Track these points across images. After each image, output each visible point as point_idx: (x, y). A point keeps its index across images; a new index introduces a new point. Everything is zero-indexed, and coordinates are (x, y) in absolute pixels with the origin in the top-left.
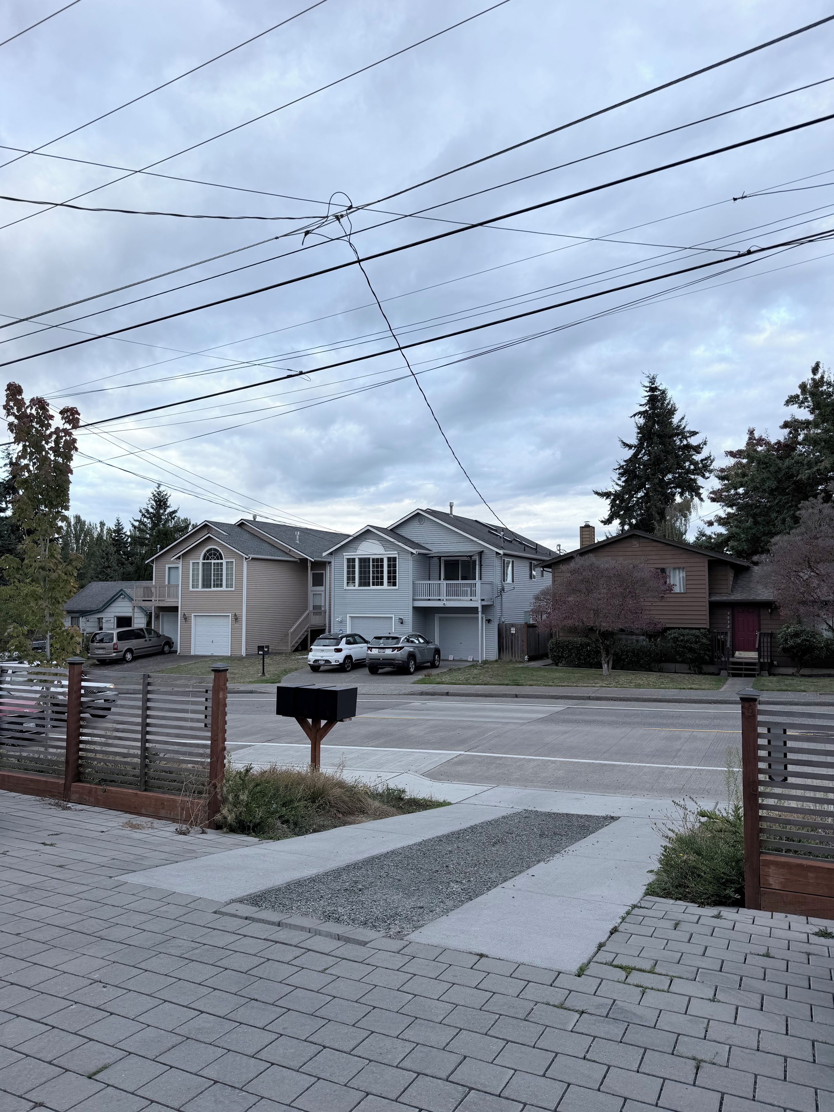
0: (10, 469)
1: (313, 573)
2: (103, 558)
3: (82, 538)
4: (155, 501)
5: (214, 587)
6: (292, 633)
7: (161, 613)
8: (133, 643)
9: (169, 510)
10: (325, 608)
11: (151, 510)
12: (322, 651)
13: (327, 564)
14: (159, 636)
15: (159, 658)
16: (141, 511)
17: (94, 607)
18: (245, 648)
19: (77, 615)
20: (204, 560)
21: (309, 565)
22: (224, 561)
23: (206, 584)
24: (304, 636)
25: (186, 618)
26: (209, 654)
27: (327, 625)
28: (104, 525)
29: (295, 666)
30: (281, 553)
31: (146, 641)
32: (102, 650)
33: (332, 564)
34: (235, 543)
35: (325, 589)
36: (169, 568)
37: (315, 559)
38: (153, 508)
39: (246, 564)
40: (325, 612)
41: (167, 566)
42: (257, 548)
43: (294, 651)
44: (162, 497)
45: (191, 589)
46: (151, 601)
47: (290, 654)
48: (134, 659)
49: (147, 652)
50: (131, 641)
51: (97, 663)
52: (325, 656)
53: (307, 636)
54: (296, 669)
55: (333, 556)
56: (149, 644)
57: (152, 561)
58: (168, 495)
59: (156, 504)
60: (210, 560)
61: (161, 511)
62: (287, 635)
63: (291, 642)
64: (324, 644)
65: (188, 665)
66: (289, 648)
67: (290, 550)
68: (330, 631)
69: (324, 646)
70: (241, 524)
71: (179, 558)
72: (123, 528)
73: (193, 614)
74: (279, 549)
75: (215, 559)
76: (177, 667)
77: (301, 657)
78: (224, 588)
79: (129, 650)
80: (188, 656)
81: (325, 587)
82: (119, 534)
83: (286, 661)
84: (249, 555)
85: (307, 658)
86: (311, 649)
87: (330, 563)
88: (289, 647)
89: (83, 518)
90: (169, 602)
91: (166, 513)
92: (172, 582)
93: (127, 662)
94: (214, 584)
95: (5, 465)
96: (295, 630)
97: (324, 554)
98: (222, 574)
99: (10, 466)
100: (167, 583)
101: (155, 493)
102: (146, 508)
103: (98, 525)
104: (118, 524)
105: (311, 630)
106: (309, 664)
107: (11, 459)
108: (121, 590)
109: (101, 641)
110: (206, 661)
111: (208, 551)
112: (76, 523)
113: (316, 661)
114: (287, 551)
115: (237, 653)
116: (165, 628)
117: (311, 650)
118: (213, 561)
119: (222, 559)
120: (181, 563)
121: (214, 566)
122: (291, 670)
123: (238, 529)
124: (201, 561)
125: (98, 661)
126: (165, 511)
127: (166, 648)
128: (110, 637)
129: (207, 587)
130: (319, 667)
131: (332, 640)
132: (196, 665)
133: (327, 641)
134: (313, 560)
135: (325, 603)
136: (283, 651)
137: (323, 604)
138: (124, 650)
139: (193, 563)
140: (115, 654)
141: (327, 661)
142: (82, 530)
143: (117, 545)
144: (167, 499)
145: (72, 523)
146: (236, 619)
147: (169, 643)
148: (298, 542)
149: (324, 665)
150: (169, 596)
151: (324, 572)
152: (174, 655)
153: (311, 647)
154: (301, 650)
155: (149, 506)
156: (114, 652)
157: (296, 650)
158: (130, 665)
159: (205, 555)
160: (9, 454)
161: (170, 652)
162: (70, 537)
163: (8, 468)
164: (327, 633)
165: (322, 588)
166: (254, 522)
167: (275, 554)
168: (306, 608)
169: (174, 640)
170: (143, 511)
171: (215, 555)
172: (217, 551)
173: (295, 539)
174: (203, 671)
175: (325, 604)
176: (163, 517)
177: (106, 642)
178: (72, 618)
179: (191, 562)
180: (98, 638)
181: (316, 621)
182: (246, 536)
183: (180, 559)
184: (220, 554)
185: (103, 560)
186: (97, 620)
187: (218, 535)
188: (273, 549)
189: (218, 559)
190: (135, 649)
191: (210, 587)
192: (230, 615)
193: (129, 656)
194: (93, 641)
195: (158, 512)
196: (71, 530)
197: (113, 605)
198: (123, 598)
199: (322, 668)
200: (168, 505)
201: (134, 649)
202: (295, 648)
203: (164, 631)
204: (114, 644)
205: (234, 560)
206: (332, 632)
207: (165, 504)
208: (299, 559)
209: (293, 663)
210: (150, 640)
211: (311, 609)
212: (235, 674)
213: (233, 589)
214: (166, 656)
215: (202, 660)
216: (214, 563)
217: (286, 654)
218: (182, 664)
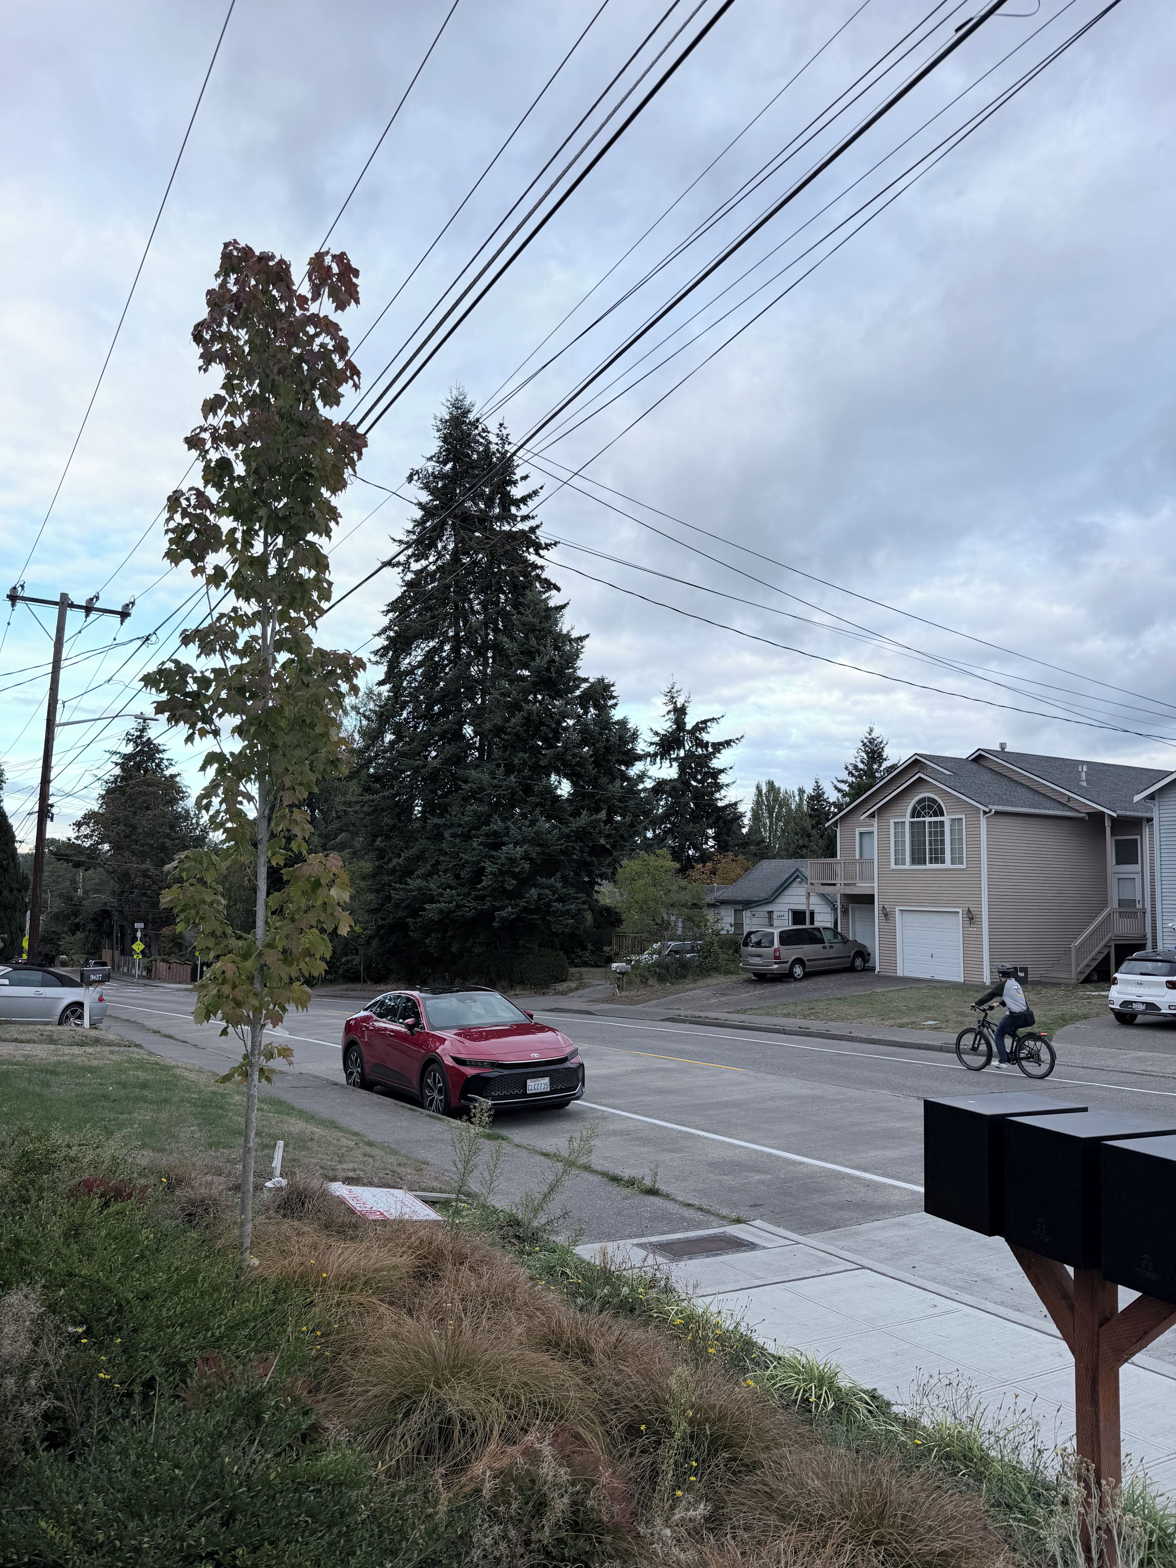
0: (674, 717)
1: (1116, 841)
2: (797, 834)
3: (776, 810)
4: (867, 753)
5: (931, 863)
6: (1078, 949)
7: (850, 905)
8: (806, 951)
9: (885, 764)
10: (1143, 904)
11: (861, 766)
12: (1140, 984)
13: (1144, 823)
14: (845, 941)
15: (845, 977)
16: (846, 768)
17: (763, 895)
18: (988, 971)
19: (740, 907)
20: (913, 817)
21: (1108, 823)
22: (946, 819)
23: (918, 858)
24: (1103, 955)
25: (886, 915)
26: (928, 977)
27: (1149, 936)
28: (804, 792)
29: (1086, 1011)
30: (1053, 804)
31: (824, 948)
32: (759, 959)
33: (1156, 822)
34: (964, 787)
35: (1142, 869)
36: (861, 834)
37: (1119, 812)
38: (863, 762)
39: (985, 823)
40: (1144, 913)
41: (858, 831)
42: (1005, 794)
43: (1082, 982)
44: (876, 746)
45: (893, 866)
46: (834, 885)
47: (1075, 987)
48: (807, 975)
49: (829, 965)
50: (801, 946)
51: (754, 978)
52: (1146, 995)
53: (1109, 954)
54: (1085, 1017)
55: (1156, 802)
56: (832, 953)
57: (836, 823)
58: (885, 742)
59: (868, 757)
60: (923, 817)
61: (875, 767)
62: (1068, 952)
63: (1077, 965)
64: (1143, 971)
65: (888, 992)
66: (1073, 975)
67: (1069, 798)
68: (1155, 946)
69: (1142, 974)
70: (979, 758)
71: (872, 816)
72: (824, 793)
73: (897, 908)
74: (1049, 797)
75: (931, 816)
76: (870, 995)
77: (1096, 993)
78: (948, 864)
79: (799, 961)
80: (892, 977)
81: (1142, 866)
82: (818, 802)
83: (1065, 999)
84: (990, 807)
85: (1107, 997)
86: (1116, 979)
87: (1150, 820)
88: (1073, 973)
89: (777, 784)
90: (862, 887)
91: (882, 769)
92: (866, 856)
93: (796, 980)
94: (931, 858)
95: (669, 712)
96: (1083, 944)
97: (1137, 798)
98: (943, 841)
99: (674, 714)
100: (857, 857)
101: (865, 741)
102: (854, 762)
103: (797, 793)
104: (818, 787)
105: (1116, 945)
106: (1112, 1009)
107: (675, 703)
108: (797, 870)
109: (758, 944)
110: (919, 989)
111: (919, 802)
112: (768, 791)
113: (1126, 1003)
114: (1064, 801)
115: (976, 979)
116: (857, 932)
117: (1114, 981)
118: (928, 819)
119: (942, 814)
120: (876, 824)
121: (930, 828)
122: (1075, 1018)
123: (974, 766)
124: (908, 819)
125: (755, 974)
126: (880, 766)
127: (858, 962)
128: (770, 938)
129: (919, 863)
130: (1134, 1016)
131: (1160, 964)
132: (902, 994)
133: (1150, 965)
134: (1115, 815)
135: (1143, 895)
136: (1065, 981)
137: (1138, 897)
138: (791, 961)
139: (895, 823)
140: (776, 966)
141: (1151, 1006)
142: (776, 800)
143: (816, 816)
144: (882, 749)
145: (764, 791)
146: (971, 919)
147: (863, 954)
148: (1084, 784)
149: (1143, 1013)
150: (862, 879)
151: (1138, 837)
152: (870, 973)
153: (1116, 975)
154: (1095, 982)
155: (858, 760)
156: (776, 963)
157: (1087, 980)
158: (798, 985)
159: (914, 809)
160: (673, 697)
161: (864, 970)
162: (762, 809)
163: (672, 716)
164: (1149, 948)
165: (1137, 868)
166: (1002, 752)
167: (1041, 804)
168: (1104, 904)
169: (870, 950)
170: (850, 768)
171: (930, 807)
172: (935, 802)
173: (1079, 779)
174: (911, 1005)
175: (1143, 897)
176: (877, 775)
177: (765, 947)
178: (735, 910)
179: (892, 821)
180: (754, 939)
181: (1125, 929)
182: (986, 776)
183: (874, 817)
184: (939, 806)
185: (797, 837)
186: (767, 915)
187: (935, 775)
188: (1036, 798)
189: (936, 815)
190: (808, 960)
191: (925, 863)
192: (960, 910)
193: (798, 971)
194: (746, 944)
195: (870, 768)
196: (763, 800)
197: (785, 893)
198: (800, 883)
199: (1140, 1019)
200: (884, 757)
201: (805, 959)
202: (1084, 976)
203: (857, 934)
204: (775, 950)
205: (963, 817)
206: (1160, 947)
207: (880, 755)
208: (1088, 813)
209: (1080, 1004)
210: (831, 947)
211: (1116, 905)
212: (966, 1016)
213: (964, 866)
214: (856, 975)
215: (914, 985)
216: (930, 823)
217: (1067, 985)
218: (879, 990)
